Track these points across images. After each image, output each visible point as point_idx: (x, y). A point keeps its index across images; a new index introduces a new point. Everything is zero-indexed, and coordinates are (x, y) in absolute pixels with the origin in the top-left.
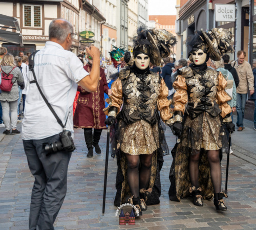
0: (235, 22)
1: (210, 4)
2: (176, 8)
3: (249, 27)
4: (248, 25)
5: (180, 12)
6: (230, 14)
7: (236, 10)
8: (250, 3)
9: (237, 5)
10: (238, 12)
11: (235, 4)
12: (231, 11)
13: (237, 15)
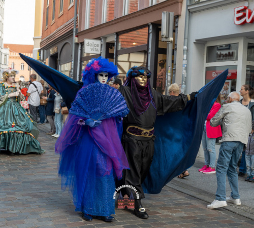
0: (100, 55)
1: (76, 38)
2: (34, 39)
3: (114, 60)
4: (113, 58)
5: (41, 43)
6: (96, 48)
7: (102, 45)
8: (115, 40)
9: (102, 40)
10: (103, 46)
11: (101, 40)
12: (97, 45)
13: (102, 48)
